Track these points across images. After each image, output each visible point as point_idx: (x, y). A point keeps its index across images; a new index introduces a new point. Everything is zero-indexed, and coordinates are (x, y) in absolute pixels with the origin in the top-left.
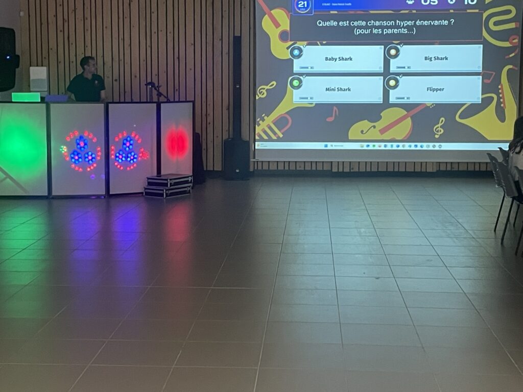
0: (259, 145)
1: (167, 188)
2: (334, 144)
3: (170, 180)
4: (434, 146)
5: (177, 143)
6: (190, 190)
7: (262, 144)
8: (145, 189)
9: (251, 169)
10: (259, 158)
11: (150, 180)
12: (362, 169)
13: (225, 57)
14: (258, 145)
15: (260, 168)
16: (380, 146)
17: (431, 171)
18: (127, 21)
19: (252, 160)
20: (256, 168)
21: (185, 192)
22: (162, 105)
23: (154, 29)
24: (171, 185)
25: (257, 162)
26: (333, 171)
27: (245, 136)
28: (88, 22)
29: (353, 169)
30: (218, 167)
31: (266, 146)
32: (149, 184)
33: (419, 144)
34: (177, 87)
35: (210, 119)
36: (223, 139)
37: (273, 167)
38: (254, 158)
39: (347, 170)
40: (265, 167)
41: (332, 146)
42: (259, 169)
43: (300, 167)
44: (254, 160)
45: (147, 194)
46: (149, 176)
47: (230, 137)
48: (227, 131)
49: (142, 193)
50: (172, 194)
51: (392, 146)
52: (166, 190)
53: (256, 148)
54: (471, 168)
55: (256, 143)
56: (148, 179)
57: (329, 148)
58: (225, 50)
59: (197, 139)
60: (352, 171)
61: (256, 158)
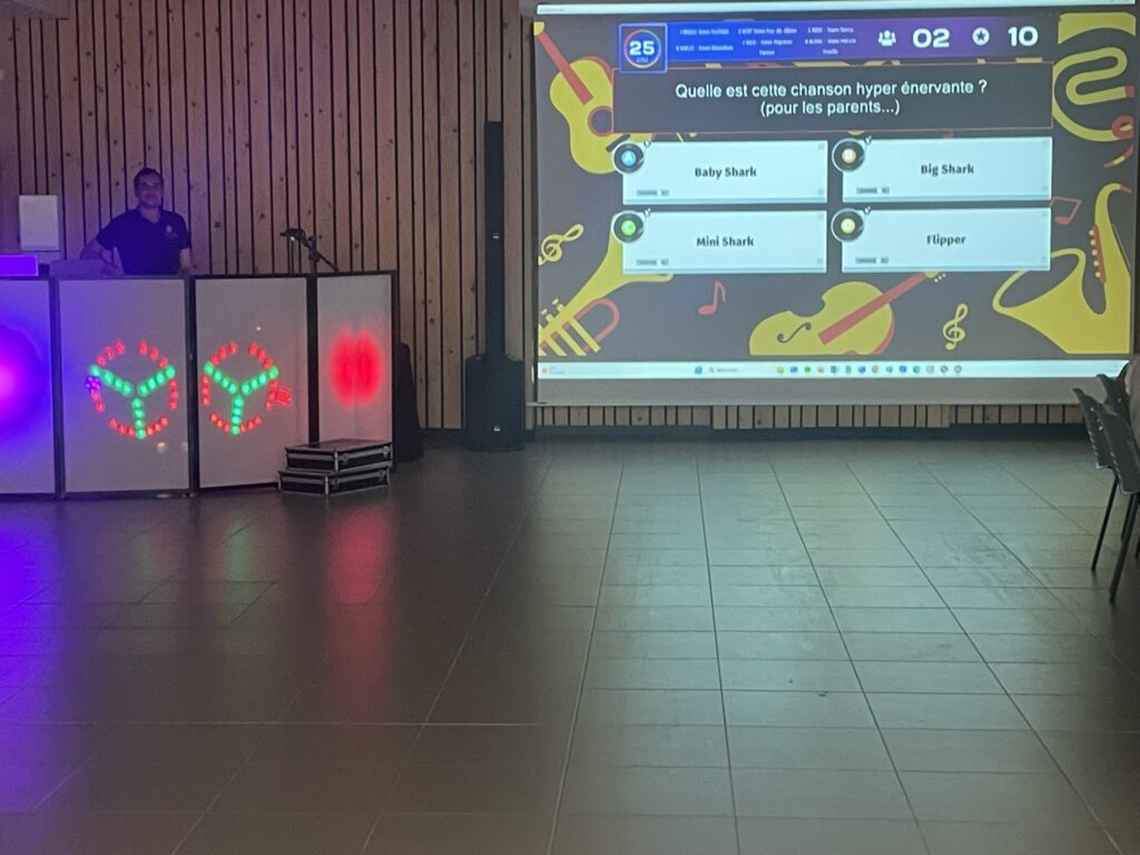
0: (546, 371)
1: (332, 473)
2: (716, 365)
3: (340, 453)
4: (944, 369)
5: (357, 368)
6: (385, 477)
7: (552, 368)
8: (283, 474)
9: (529, 426)
10: (545, 399)
11: (293, 456)
12: (782, 423)
13: (467, 170)
14: (544, 371)
15: (548, 421)
16: (821, 370)
17: (938, 425)
18: (241, 89)
19: (531, 404)
20: (539, 422)
21: (375, 482)
22: (320, 281)
23: (304, 107)
24: (341, 466)
25: (543, 408)
26: (716, 427)
27: (514, 350)
28: (151, 94)
29: (759, 423)
30: (454, 422)
31: (563, 373)
32: (292, 463)
33: (910, 365)
34: (357, 239)
35: (434, 311)
36: (465, 357)
37: (579, 420)
38: (536, 400)
39: (746, 425)
40: (561, 420)
41: (712, 370)
42: (546, 423)
43: (640, 419)
44: (534, 404)
45: (286, 486)
46: (291, 446)
47: (480, 352)
48: (472, 338)
49: (275, 484)
50: (343, 487)
51: (848, 369)
52: (330, 478)
53: (540, 376)
54: (1028, 418)
55: (540, 365)
56: (289, 451)
57: (706, 374)
58: (467, 155)
59: (402, 357)
60: (757, 426)
61: (539, 400)
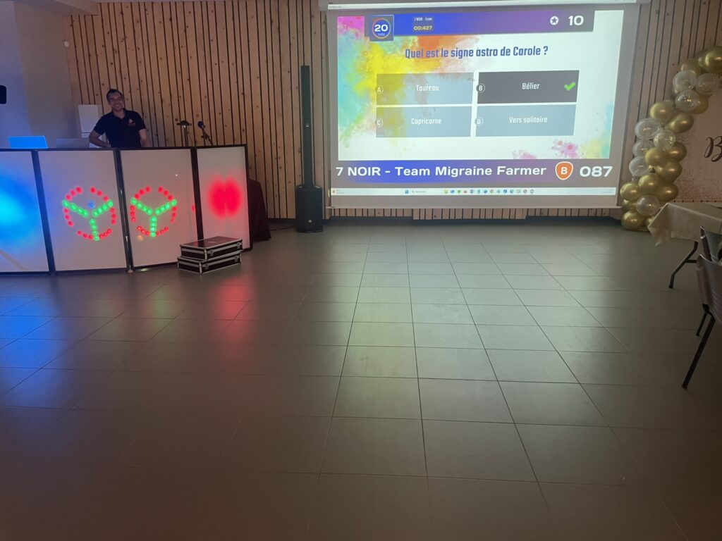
0: (335, 192)
1: (204, 261)
2: (415, 190)
3: (208, 250)
4: (525, 191)
6: (239, 259)
7: (338, 191)
8: (179, 260)
9: (328, 217)
10: (335, 205)
11: (184, 250)
12: (446, 217)
13: (295, 92)
16: (465, 192)
17: (521, 218)
18: (183, 50)
19: (328, 207)
21: (232, 262)
22: (199, 152)
23: (215, 60)
24: (209, 256)
25: (334, 209)
26: (415, 218)
28: (140, 53)
29: (435, 216)
30: (292, 215)
31: (343, 193)
32: (183, 253)
33: (509, 189)
34: (243, 127)
35: (281, 162)
36: (297, 184)
37: (350, 214)
39: (429, 217)
40: (343, 214)
41: (413, 192)
42: (336, 216)
43: (379, 214)
45: (181, 266)
46: (183, 244)
48: (300, 176)
49: (176, 263)
50: (211, 268)
51: (479, 191)
52: (202, 264)
53: (332, 194)
54: (561, 214)
55: (332, 189)
56: (182, 247)
57: (410, 194)
58: (295, 84)
61: (332, 206)
